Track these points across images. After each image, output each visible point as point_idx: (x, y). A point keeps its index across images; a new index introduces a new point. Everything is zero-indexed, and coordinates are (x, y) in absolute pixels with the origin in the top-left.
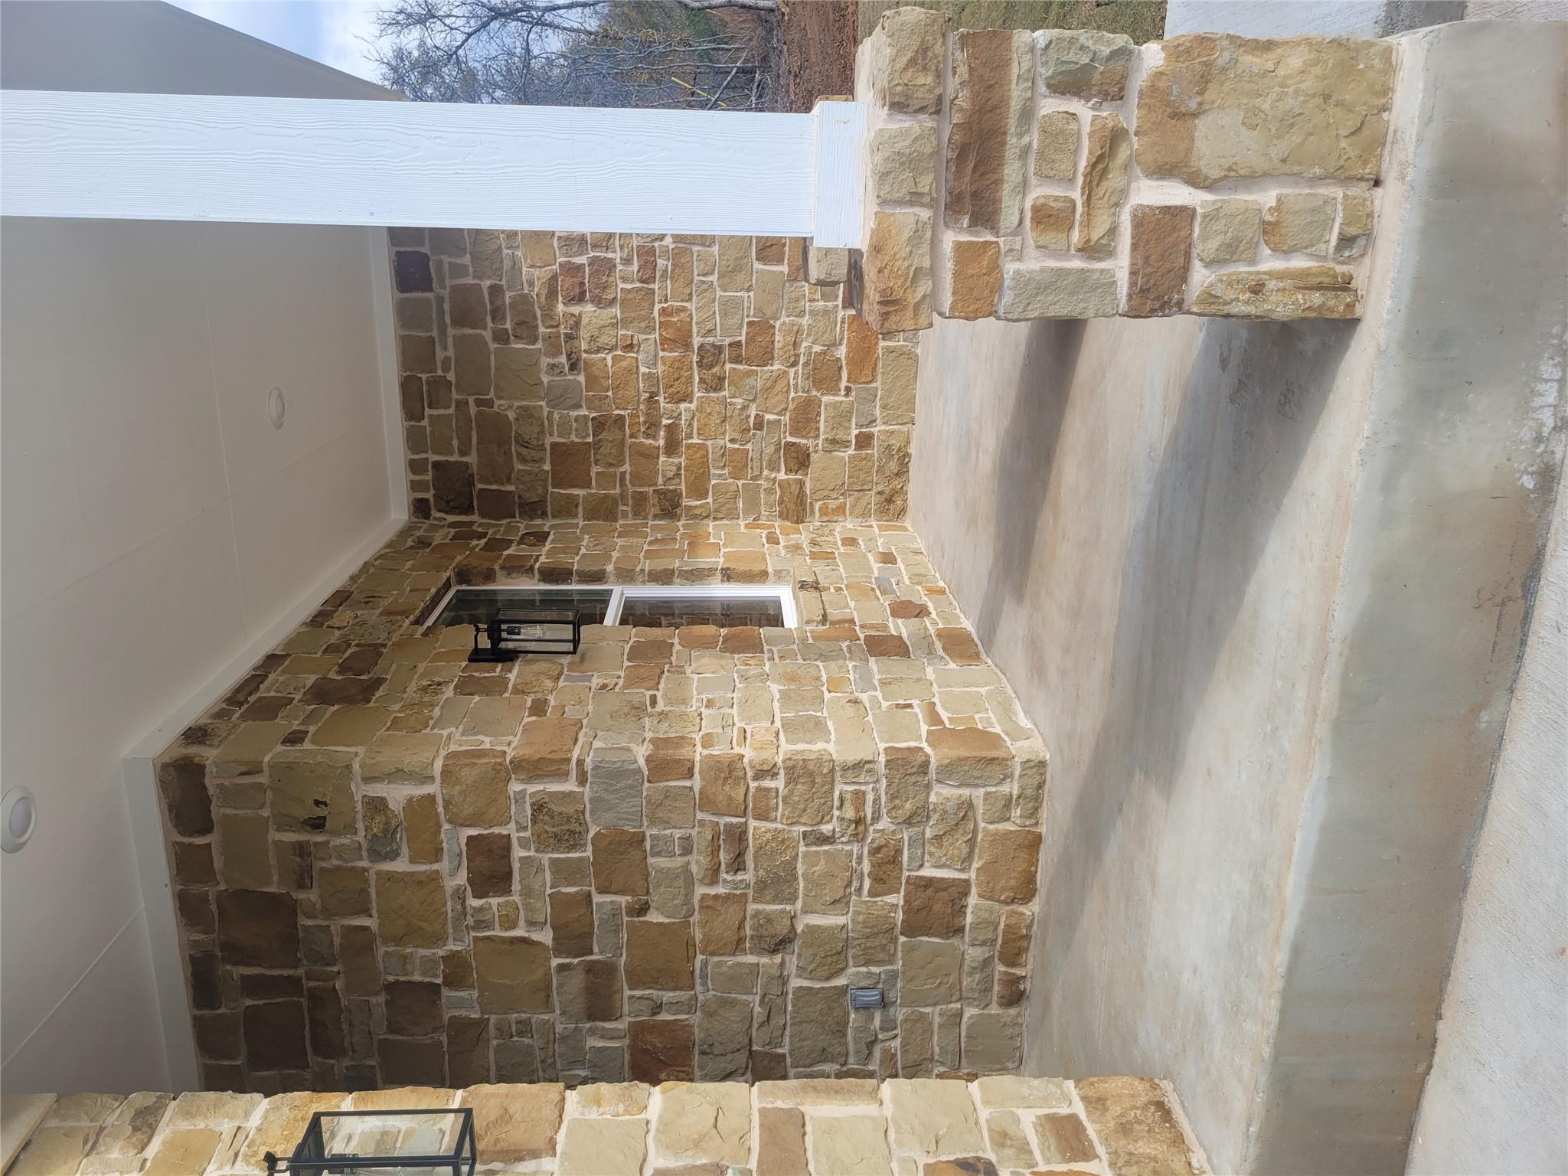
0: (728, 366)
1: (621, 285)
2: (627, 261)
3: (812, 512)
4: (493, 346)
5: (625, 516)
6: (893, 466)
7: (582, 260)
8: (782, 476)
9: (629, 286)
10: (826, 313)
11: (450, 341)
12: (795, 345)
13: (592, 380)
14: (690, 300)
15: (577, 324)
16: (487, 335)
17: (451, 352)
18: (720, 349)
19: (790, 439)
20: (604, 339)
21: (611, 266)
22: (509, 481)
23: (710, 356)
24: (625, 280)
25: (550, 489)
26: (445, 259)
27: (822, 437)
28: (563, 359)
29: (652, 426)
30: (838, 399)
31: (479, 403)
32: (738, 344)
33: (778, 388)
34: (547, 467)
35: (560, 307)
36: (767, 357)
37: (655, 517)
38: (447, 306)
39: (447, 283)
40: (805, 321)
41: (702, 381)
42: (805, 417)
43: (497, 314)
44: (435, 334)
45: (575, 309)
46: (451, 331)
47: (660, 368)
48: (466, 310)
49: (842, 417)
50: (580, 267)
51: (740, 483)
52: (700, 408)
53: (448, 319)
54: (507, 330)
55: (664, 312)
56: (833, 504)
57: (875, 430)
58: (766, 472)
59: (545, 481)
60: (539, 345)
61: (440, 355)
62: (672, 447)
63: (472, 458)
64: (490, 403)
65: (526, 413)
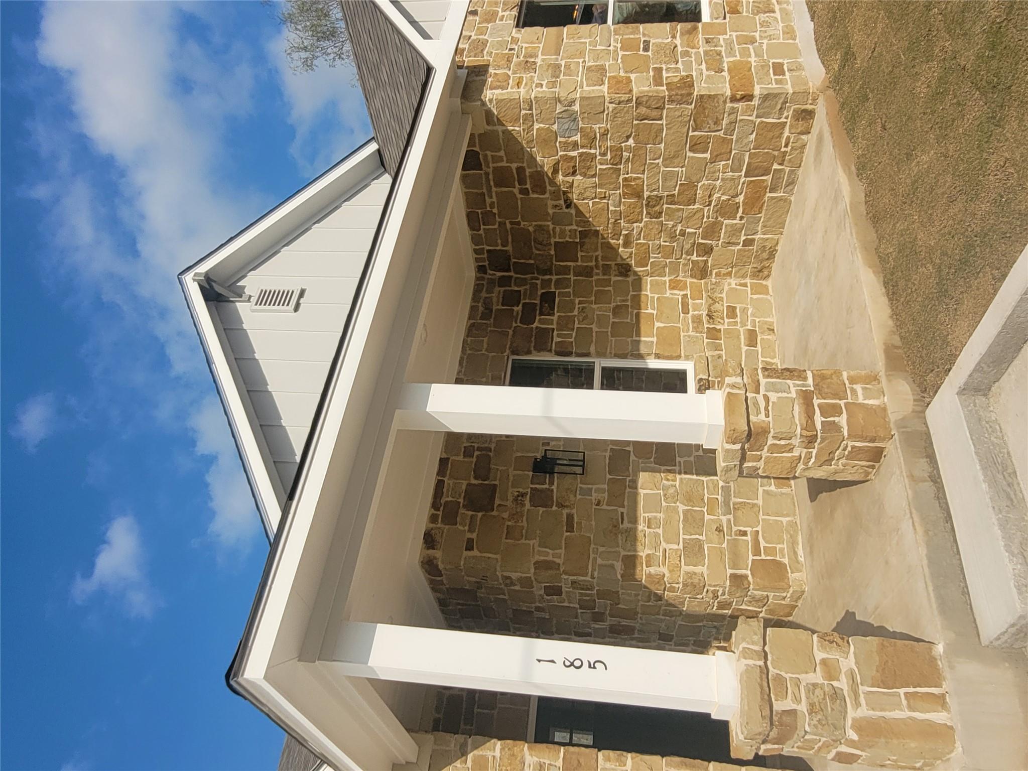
0: (665, 206)
1: (599, 167)
2: (604, 154)
3: (711, 274)
4: (519, 196)
5: (598, 274)
6: (765, 255)
7: (574, 154)
8: (694, 258)
9: (604, 167)
10: (733, 179)
11: (494, 194)
12: (710, 196)
13: (579, 213)
14: (643, 173)
15: (571, 186)
16: (516, 191)
17: (494, 199)
18: (661, 198)
19: (700, 241)
20: (587, 194)
21: (594, 157)
22: (530, 258)
23: (653, 202)
24: (601, 164)
25: (554, 262)
26: (489, 153)
27: (721, 241)
28: (562, 202)
29: (617, 235)
30: (735, 222)
31: (512, 224)
32: (674, 195)
33: (696, 216)
34: (552, 252)
35: (560, 177)
36: (691, 201)
37: (616, 275)
38: (491, 177)
39: (491, 165)
40: (718, 183)
41: (648, 213)
42: (712, 230)
43: (522, 181)
44: (485, 190)
45: (570, 179)
46: (494, 189)
47: (622, 207)
48: (503, 178)
49: (736, 231)
50: (573, 158)
51: (668, 261)
52: (646, 226)
53: (492, 183)
54: (527, 189)
55: (625, 180)
56: (723, 271)
57: (756, 237)
58: (684, 256)
59: (551, 259)
61: (488, 200)
62: (627, 244)
63: (509, 248)
64: (519, 223)
65: (540, 228)
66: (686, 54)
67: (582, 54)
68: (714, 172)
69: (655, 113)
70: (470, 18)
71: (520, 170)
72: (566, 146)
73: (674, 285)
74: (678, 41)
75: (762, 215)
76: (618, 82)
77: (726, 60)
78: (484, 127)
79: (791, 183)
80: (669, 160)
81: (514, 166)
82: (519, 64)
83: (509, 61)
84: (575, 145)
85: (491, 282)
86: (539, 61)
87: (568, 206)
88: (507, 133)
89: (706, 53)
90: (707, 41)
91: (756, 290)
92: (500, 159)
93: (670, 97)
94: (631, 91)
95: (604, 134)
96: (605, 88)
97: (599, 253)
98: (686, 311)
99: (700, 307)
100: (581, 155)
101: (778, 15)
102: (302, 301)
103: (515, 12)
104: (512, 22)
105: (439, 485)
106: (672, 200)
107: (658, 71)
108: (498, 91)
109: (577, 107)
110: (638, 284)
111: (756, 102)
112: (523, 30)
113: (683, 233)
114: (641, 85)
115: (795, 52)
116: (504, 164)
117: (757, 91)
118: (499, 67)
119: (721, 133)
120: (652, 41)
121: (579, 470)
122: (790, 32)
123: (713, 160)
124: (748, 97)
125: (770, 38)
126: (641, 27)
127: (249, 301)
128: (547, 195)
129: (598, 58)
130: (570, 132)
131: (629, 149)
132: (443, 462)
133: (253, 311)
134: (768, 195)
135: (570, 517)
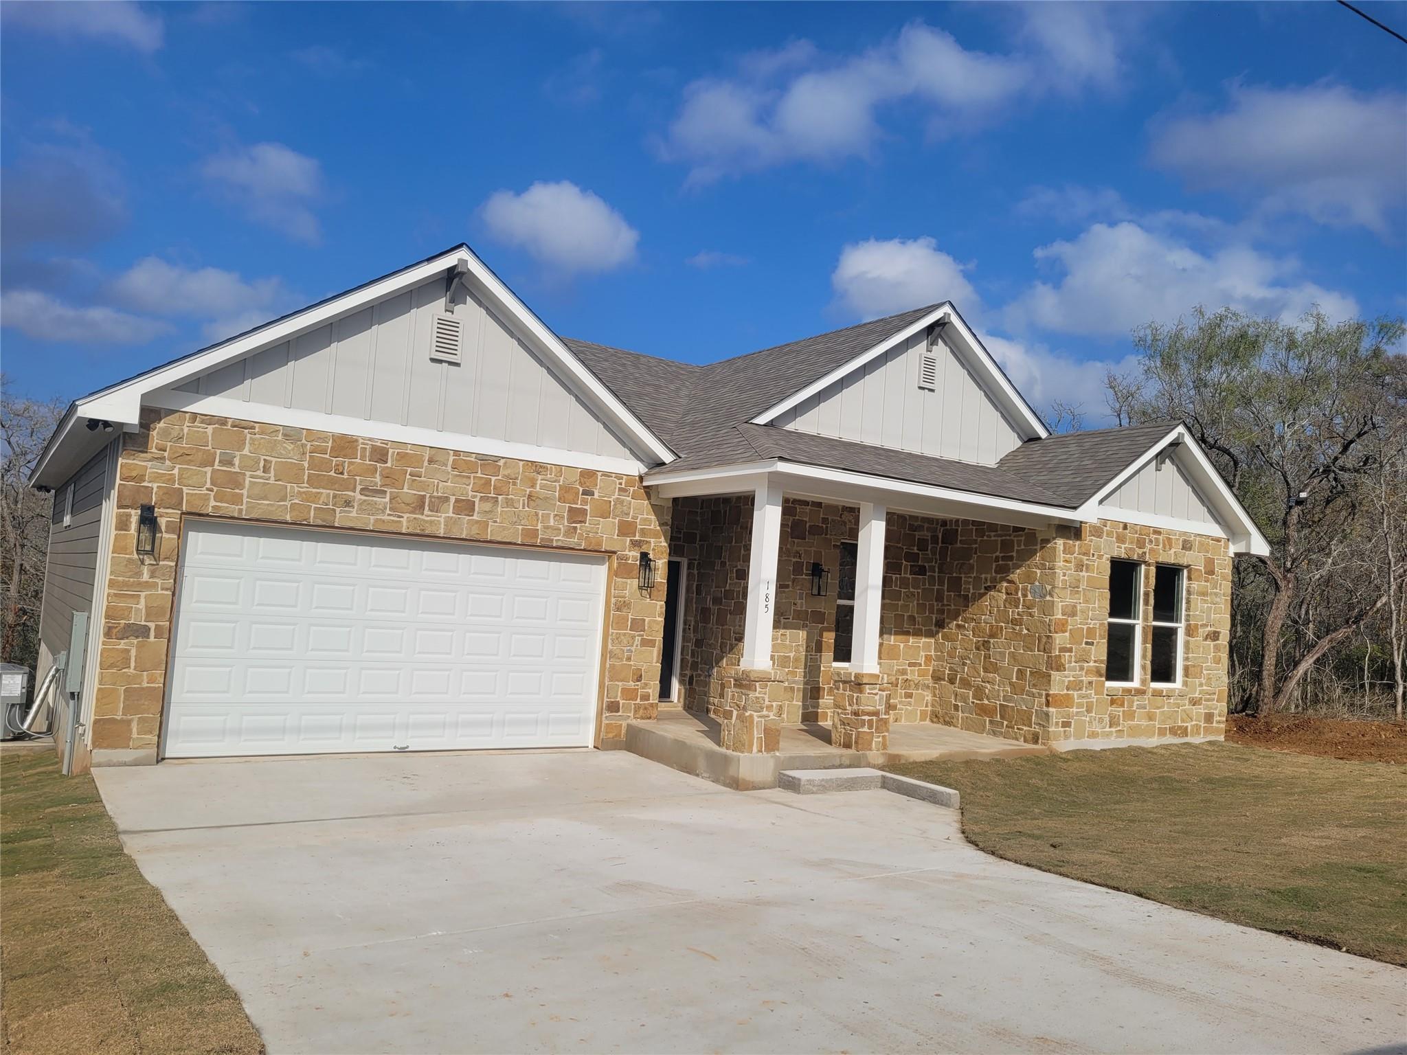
0: (983, 653)
1: (1011, 610)
2: (1018, 614)
3: (935, 683)
4: (994, 555)
6: (947, 719)
7: (1020, 594)
8: (947, 672)
9: (1010, 614)
10: (998, 696)
11: (996, 538)
13: (981, 596)
14: (1005, 639)
15: (999, 592)
16: (998, 554)
17: (993, 538)
18: (989, 650)
19: (959, 676)
20: (993, 602)
21: (1017, 607)
22: (951, 559)
23: (986, 645)
24: (1012, 612)
25: (947, 575)
26: (1023, 538)
27: (958, 690)
28: (989, 584)
30: (971, 698)
31: (976, 548)
32: (990, 658)
33: (976, 673)
34: (954, 575)
35: (1005, 584)
36: (985, 669)
37: (937, 620)
38: (1008, 538)
39: (1016, 539)
40: (997, 687)
41: (979, 641)
42: (965, 684)
43: (1004, 558)
44: (999, 532)
45: (1004, 591)
46: (999, 539)
47: (983, 624)
48: (1007, 546)
49: (964, 699)
50: (1017, 593)
51: (946, 654)
52: (970, 640)
53: (1004, 538)
54: (998, 561)
55: (1002, 627)
56: (937, 692)
57: (959, 712)
58: (949, 665)
59: (950, 574)
60: (994, 574)
61: (993, 534)
62: (958, 626)
63: (959, 545)
64: (976, 553)
65: (972, 567)
66: (1082, 668)
67: (1086, 601)
68: (1004, 684)
69: (1042, 648)
70: (1121, 525)
71: (1011, 558)
72: (1025, 589)
73: (928, 658)
74: (1092, 664)
75: (974, 716)
76: (1063, 625)
77: (1075, 693)
78: (1040, 537)
80: (1012, 655)
81: (1014, 554)
82: (1081, 561)
83: (1084, 554)
84: (1025, 596)
85: (935, 530)
86: (1084, 573)
87: (986, 588)
88: (1035, 552)
89: (1082, 681)
90: (1090, 683)
91: (923, 714)
92: (1019, 545)
93: (1051, 656)
94: (1056, 633)
95: (1031, 615)
96: (1060, 616)
97: (953, 607)
98: (910, 665)
99: (913, 675)
100: (1019, 599)
101: (1107, 729)
102: (926, 391)
103: (1123, 556)
104: (1115, 554)
105: (806, 503)
106: (987, 657)
107: (1070, 650)
108: (1062, 548)
109: (1048, 598)
110: (930, 634)
111: (1045, 709)
112: (1108, 562)
113: (964, 664)
114: (1060, 639)
115: (1079, 736)
116: (1016, 548)
117: (1051, 709)
118: (1080, 547)
119: (1027, 688)
120: (1093, 648)
121: (815, 591)
122: (1093, 735)
123: (1011, 684)
124: (1048, 704)
125: (1090, 722)
126: (1105, 641)
127: (928, 351)
129: (1082, 612)
130: (1034, 593)
131: (1021, 630)
132: (819, 505)
133: (920, 355)
134: (988, 719)
135: (787, 586)
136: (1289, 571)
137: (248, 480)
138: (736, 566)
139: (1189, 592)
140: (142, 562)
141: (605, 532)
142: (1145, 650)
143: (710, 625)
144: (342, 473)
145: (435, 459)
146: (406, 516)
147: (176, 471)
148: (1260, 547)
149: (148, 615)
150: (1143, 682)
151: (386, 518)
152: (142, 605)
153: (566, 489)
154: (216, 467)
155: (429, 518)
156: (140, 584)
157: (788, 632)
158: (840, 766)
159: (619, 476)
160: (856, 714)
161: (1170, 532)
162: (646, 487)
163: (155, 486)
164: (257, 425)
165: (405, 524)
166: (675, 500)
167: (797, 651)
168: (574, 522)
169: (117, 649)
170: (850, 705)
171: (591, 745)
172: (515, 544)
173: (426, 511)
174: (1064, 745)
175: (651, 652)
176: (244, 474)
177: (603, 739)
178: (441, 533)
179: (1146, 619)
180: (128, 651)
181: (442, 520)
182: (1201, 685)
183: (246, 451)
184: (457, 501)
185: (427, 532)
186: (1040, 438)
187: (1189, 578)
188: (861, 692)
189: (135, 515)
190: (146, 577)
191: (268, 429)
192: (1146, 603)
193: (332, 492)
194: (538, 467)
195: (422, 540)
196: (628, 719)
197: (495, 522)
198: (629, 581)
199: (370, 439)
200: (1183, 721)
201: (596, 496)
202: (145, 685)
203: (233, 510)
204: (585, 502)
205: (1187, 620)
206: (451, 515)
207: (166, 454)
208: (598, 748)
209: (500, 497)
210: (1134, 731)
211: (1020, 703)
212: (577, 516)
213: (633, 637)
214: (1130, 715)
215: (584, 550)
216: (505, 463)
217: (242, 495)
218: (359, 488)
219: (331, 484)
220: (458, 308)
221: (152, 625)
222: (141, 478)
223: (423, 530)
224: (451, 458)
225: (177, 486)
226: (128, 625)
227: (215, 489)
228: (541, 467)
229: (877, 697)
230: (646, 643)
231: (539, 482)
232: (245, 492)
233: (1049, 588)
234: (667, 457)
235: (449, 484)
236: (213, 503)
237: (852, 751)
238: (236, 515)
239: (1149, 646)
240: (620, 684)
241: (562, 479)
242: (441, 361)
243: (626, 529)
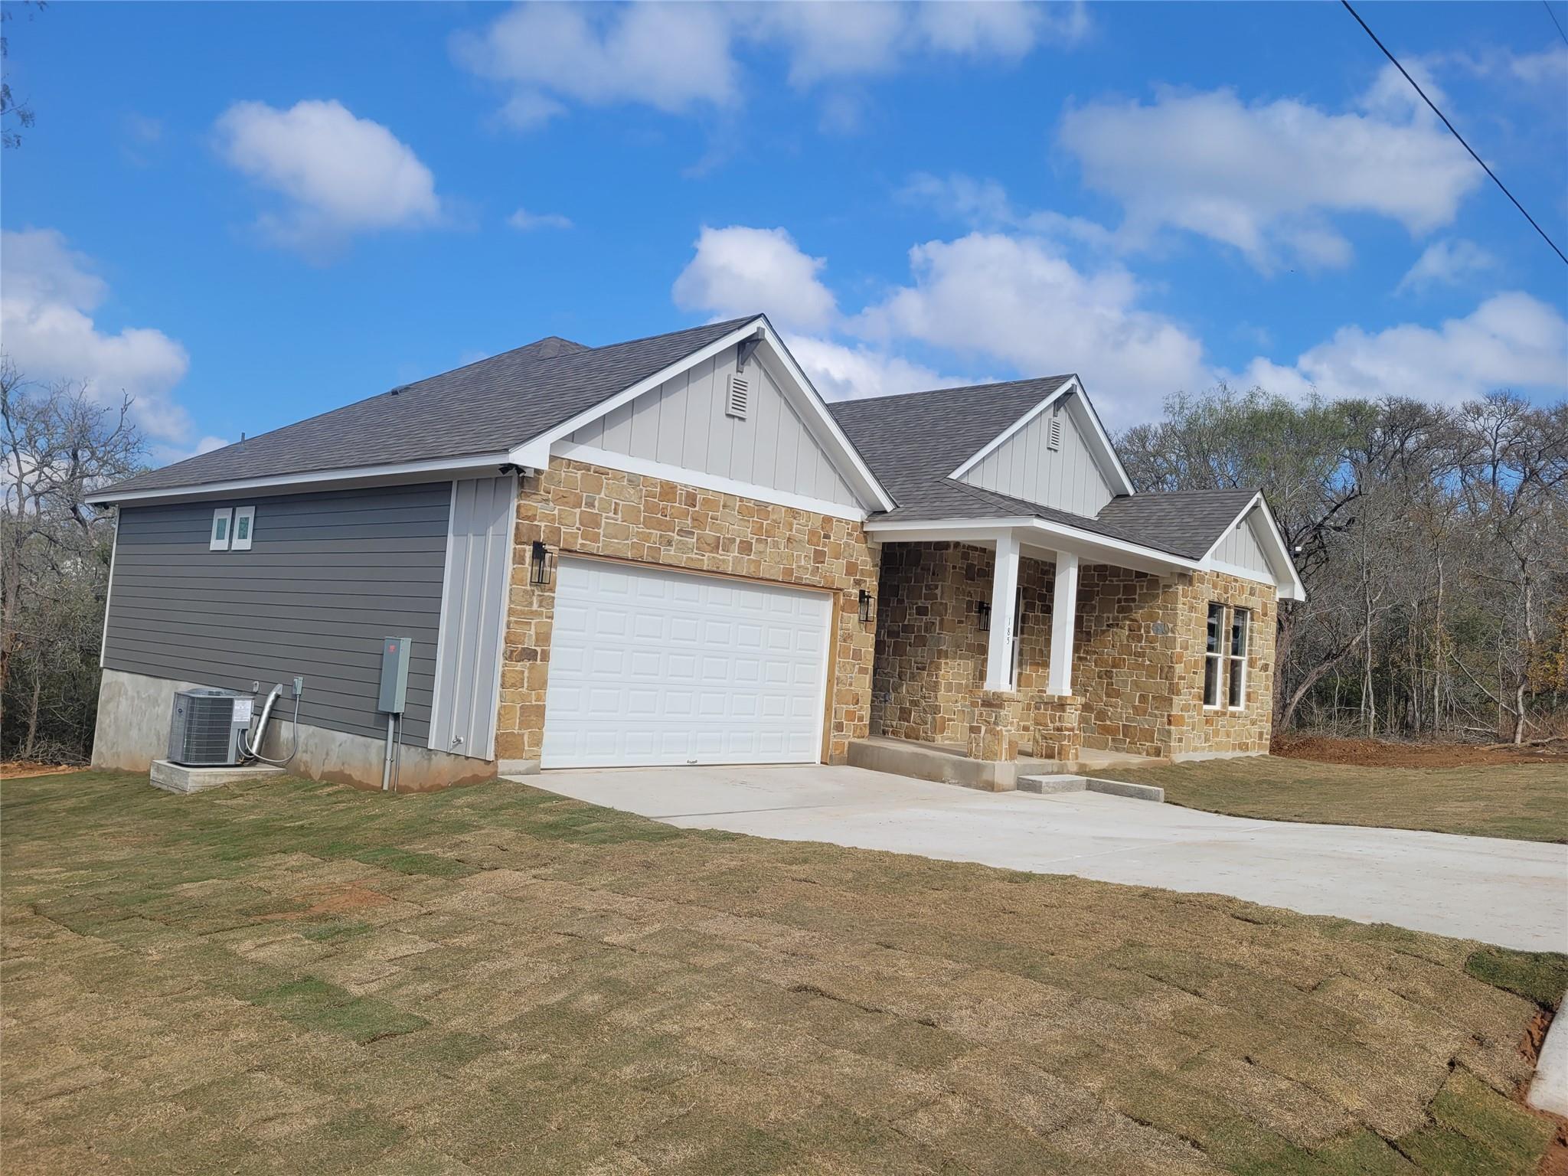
2: (1141, 648)
4: (1117, 598)
7: (1143, 631)
9: (1133, 647)
10: (1121, 717)
14: (1128, 669)
15: (1121, 628)
16: (1121, 596)
18: (1111, 679)
20: (1116, 637)
21: (1140, 642)
24: (1135, 646)
26: (1145, 584)
28: (1113, 623)
32: (1112, 685)
35: (1128, 623)
36: (1108, 695)
39: (1139, 583)
40: (1119, 710)
41: (1102, 671)
43: (1126, 600)
45: (1127, 628)
46: (1125, 583)
47: (1106, 656)
48: (1129, 590)
50: (1140, 630)
54: (1122, 603)
55: (1124, 659)
61: (1115, 579)
64: (1098, 595)
65: (1094, 607)
66: (1190, 694)
67: (1195, 638)
68: (1126, 708)
69: (1163, 675)
71: (1134, 600)
72: (1147, 627)
74: (1196, 690)
75: (1097, 735)
76: (1180, 657)
77: (1187, 714)
78: (1163, 583)
79: (1117, 749)
80: (1136, 684)
81: (1137, 597)
82: (1192, 603)
83: (1194, 598)
84: (1147, 632)
86: (1193, 614)
87: (1110, 626)
88: (1158, 596)
89: (1189, 704)
90: (1195, 705)
92: (1141, 589)
93: (1171, 684)
94: (1176, 663)
95: (1153, 648)
96: (1178, 650)
100: (1142, 635)
101: (1203, 745)
102: (1053, 451)
103: (1216, 599)
104: (1212, 597)
106: (1109, 684)
109: (1169, 634)
111: (1166, 727)
112: (1207, 604)
114: (1178, 669)
115: (1187, 750)
116: (1138, 591)
117: (1171, 728)
118: (1192, 592)
119: (1149, 710)
120: (1198, 677)
122: (1195, 749)
123: (1134, 707)
125: (1194, 738)
126: (1203, 671)
127: (1054, 416)
128: (1116, 614)
129: (1192, 647)
130: (1156, 630)
131: (1143, 661)
133: (1050, 420)
134: (1111, 738)
135: (962, 622)
136: (1291, 613)
137: (604, 520)
138: (917, 604)
139: (1251, 631)
140: (533, 591)
141: (835, 570)
142: (1225, 679)
143: (886, 656)
144: (666, 516)
145: (728, 504)
146: (707, 554)
147: (556, 512)
148: (1300, 595)
149: (537, 640)
150: (1224, 705)
151: (694, 556)
152: (532, 632)
153: (812, 533)
154: (583, 509)
155: (721, 557)
156: (532, 612)
157: (962, 662)
158: (1052, 773)
159: (847, 522)
160: (1059, 729)
161: (1244, 581)
162: (865, 532)
163: (543, 524)
164: (610, 471)
165: (706, 562)
166: (884, 544)
167: (968, 679)
168: (818, 563)
169: (517, 671)
170: (1052, 722)
171: (818, 760)
172: (778, 581)
173: (720, 552)
174: (1179, 758)
175: (865, 678)
176: (601, 515)
177: (831, 756)
178: (730, 570)
179: (1226, 653)
180: (523, 672)
181: (730, 558)
182: (1257, 708)
183: (602, 495)
184: (741, 542)
185: (720, 569)
186: (1128, 495)
187: (1252, 619)
188: (1064, 711)
189: (529, 550)
190: (535, 607)
191: (618, 475)
192: (1227, 639)
193: (659, 533)
194: (794, 512)
195: (716, 576)
196: (849, 737)
197: (765, 561)
198: (852, 615)
199: (686, 486)
200: (1246, 738)
201: (832, 540)
202: (534, 703)
203: (593, 547)
204: (825, 545)
205: (1250, 654)
206: (737, 554)
207: (550, 496)
208: (826, 764)
209: (769, 539)
210: (1219, 746)
211: (1143, 723)
212: (819, 557)
213: (854, 665)
214: (1216, 733)
215: (823, 587)
216: (773, 509)
217: (600, 534)
218: (677, 529)
219: (659, 525)
220: (746, 368)
221: (539, 649)
222: (533, 518)
223: (718, 568)
224: (738, 504)
225: (556, 525)
226: (524, 649)
227: (582, 528)
228: (797, 513)
229: (1073, 716)
230: (863, 671)
231: (795, 526)
232: (601, 531)
233: (1170, 626)
234: (889, 507)
235: (735, 527)
236: (580, 541)
237: (1056, 761)
238: (595, 552)
239: (1228, 675)
240: (844, 706)
241: (810, 523)
242: (733, 417)
243: (851, 569)
